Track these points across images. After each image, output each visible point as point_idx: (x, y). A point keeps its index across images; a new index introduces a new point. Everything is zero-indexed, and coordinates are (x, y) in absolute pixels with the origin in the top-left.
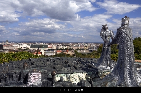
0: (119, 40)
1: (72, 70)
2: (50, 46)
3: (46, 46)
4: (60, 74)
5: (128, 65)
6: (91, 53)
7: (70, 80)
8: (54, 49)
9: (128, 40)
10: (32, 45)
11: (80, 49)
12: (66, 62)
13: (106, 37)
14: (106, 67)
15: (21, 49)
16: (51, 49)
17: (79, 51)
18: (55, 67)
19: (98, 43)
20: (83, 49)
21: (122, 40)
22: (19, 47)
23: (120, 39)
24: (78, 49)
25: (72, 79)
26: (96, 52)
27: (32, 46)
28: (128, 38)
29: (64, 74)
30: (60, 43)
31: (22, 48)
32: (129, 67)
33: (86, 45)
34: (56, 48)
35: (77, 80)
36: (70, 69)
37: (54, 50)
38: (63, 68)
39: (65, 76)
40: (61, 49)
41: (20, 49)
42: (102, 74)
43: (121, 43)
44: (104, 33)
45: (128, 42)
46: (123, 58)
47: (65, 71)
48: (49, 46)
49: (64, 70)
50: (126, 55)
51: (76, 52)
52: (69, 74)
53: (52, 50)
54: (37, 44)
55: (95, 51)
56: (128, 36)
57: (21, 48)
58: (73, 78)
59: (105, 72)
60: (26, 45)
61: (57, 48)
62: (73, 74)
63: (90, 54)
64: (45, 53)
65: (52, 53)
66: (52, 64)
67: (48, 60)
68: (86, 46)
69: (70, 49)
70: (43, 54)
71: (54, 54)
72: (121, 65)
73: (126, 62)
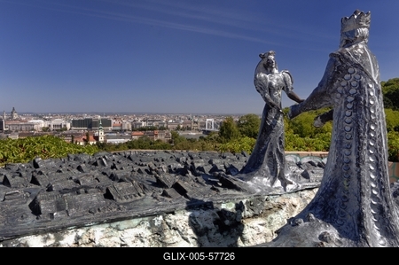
0: (339, 95)
1: (169, 199)
2: (117, 122)
3: (107, 123)
4: (129, 218)
5: (373, 185)
6: (205, 136)
7: (165, 238)
8: (126, 128)
9: (372, 94)
10: (73, 121)
11: (183, 129)
12: (151, 169)
13: (271, 89)
14: (272, 183)
15: (50, 131)
16: (118, 128)
17: (181, 133)
18: (112, 191)
19: (219, 116)
20: (189, 129)
21: (347, 92)
22: (43, 126)
23: (340, 89)
24: (178, 128)
25: (172, 231)
26: (217, 135)
27: (74, 123)
28: (371, 86)
29: (143, 216)
30: (138, 115)
31: (52, 128)
32: (375, 192)
33: (196, 120)
34: (130, 127)
35: (188, 237)
36: (165, 194)
37: (125, 130)
38: (140, 190)
39: (147, 224)
40: (142, 129)
41: (45, 129)
42: (262, 204)
43: (346, 103)
44: (266, 79)
45: (372, 102)
46: (353, 158)
47: (145, 205)
48: (113, 121)
49: (142, 200)
50: (365, 148)
51: (175, 136)
52: (161, 218)
53: (121, 131)
54: (86, 117)
55: (214, 133)
56: (372, 79)
57: (47, 128)
58: (175, 229)
59: (271, 197)
60: (59, 121)
61: (133, 127)
62: (173, 213)
63: (205, 140)
64: (107, 137)
65: (121, 137)
66: (103, 178)
67: (96, 164)
68: (197, 123)
69: (162, 129)
70: (101, 140)
71: (126, 140)
72: (345, 183)
73: (366, 174)
